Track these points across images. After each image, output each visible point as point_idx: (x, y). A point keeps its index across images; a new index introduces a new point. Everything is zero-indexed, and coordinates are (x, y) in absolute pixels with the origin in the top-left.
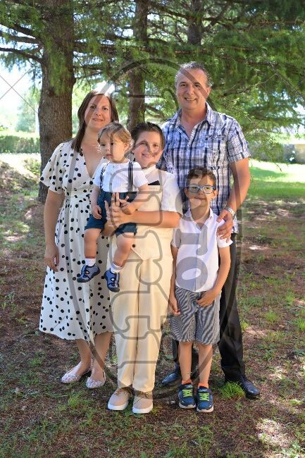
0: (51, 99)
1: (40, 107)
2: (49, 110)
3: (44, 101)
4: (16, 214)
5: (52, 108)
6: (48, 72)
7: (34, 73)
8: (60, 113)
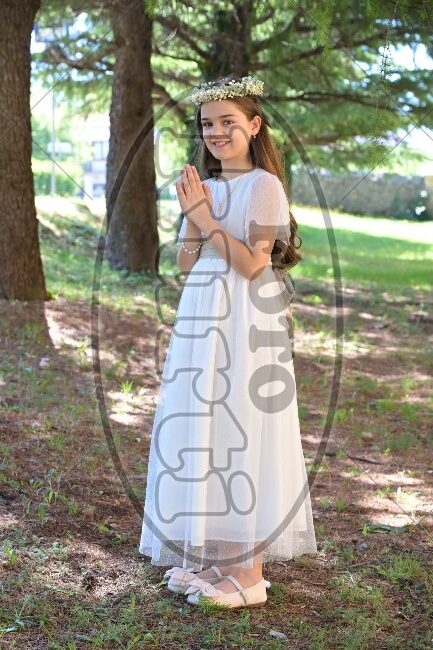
8: (6, 78)
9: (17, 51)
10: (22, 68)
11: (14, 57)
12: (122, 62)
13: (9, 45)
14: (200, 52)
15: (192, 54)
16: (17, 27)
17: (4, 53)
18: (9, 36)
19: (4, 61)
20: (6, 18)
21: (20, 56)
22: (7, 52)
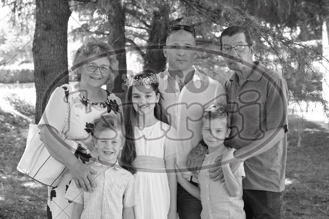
0: (47, 33)
1: (35, 41)
2: (45, 44)
3: (39, 35)
4: (15, 155)
5: (48, 42)
6: (43, 6)
7: (15, 5)
8: (56, 47)
9: (61, 35)
10: (63, 43)
11: (60, 38)
12: (112, 33)
13: (57, 33)
14: (147, 26)
15: (144, 26)
16: (61, 25)
17: (55, 36)
18: (57, 29)
19: (55, 40)
20: (55, 21)
21: (62, 37)
22: (57, 36)
